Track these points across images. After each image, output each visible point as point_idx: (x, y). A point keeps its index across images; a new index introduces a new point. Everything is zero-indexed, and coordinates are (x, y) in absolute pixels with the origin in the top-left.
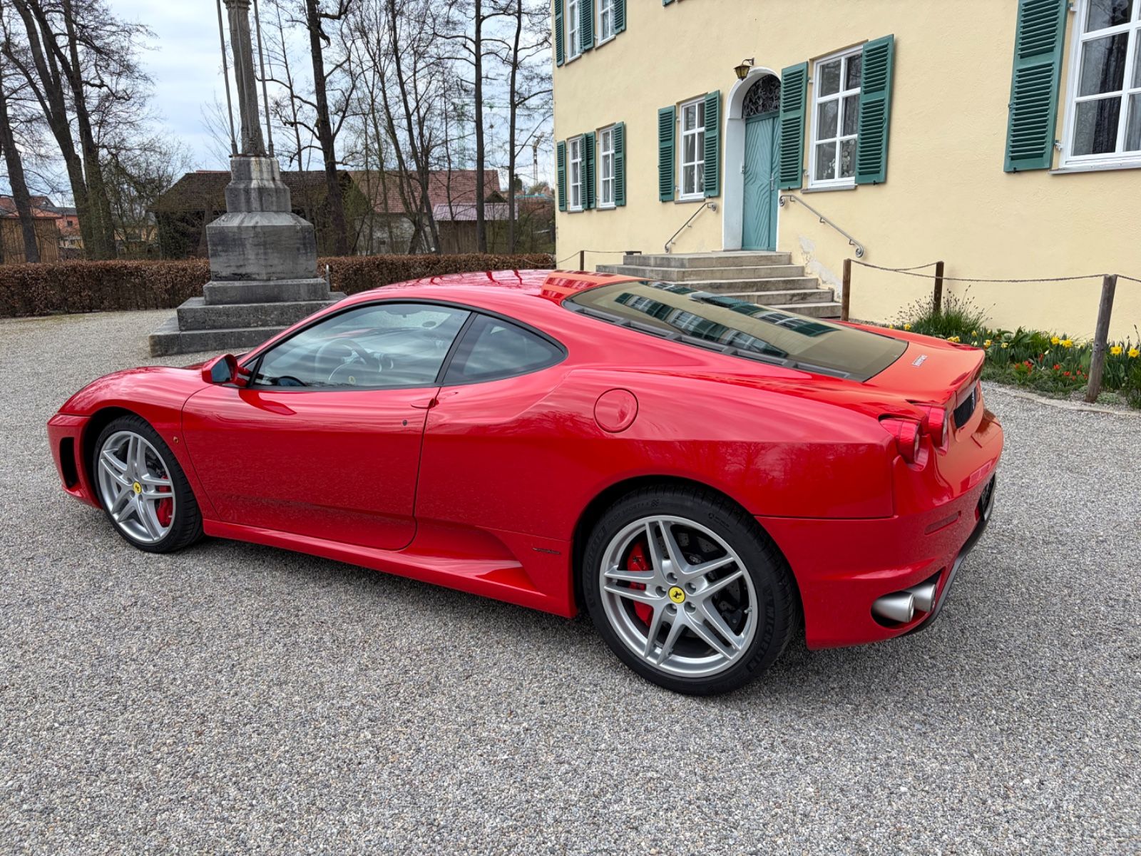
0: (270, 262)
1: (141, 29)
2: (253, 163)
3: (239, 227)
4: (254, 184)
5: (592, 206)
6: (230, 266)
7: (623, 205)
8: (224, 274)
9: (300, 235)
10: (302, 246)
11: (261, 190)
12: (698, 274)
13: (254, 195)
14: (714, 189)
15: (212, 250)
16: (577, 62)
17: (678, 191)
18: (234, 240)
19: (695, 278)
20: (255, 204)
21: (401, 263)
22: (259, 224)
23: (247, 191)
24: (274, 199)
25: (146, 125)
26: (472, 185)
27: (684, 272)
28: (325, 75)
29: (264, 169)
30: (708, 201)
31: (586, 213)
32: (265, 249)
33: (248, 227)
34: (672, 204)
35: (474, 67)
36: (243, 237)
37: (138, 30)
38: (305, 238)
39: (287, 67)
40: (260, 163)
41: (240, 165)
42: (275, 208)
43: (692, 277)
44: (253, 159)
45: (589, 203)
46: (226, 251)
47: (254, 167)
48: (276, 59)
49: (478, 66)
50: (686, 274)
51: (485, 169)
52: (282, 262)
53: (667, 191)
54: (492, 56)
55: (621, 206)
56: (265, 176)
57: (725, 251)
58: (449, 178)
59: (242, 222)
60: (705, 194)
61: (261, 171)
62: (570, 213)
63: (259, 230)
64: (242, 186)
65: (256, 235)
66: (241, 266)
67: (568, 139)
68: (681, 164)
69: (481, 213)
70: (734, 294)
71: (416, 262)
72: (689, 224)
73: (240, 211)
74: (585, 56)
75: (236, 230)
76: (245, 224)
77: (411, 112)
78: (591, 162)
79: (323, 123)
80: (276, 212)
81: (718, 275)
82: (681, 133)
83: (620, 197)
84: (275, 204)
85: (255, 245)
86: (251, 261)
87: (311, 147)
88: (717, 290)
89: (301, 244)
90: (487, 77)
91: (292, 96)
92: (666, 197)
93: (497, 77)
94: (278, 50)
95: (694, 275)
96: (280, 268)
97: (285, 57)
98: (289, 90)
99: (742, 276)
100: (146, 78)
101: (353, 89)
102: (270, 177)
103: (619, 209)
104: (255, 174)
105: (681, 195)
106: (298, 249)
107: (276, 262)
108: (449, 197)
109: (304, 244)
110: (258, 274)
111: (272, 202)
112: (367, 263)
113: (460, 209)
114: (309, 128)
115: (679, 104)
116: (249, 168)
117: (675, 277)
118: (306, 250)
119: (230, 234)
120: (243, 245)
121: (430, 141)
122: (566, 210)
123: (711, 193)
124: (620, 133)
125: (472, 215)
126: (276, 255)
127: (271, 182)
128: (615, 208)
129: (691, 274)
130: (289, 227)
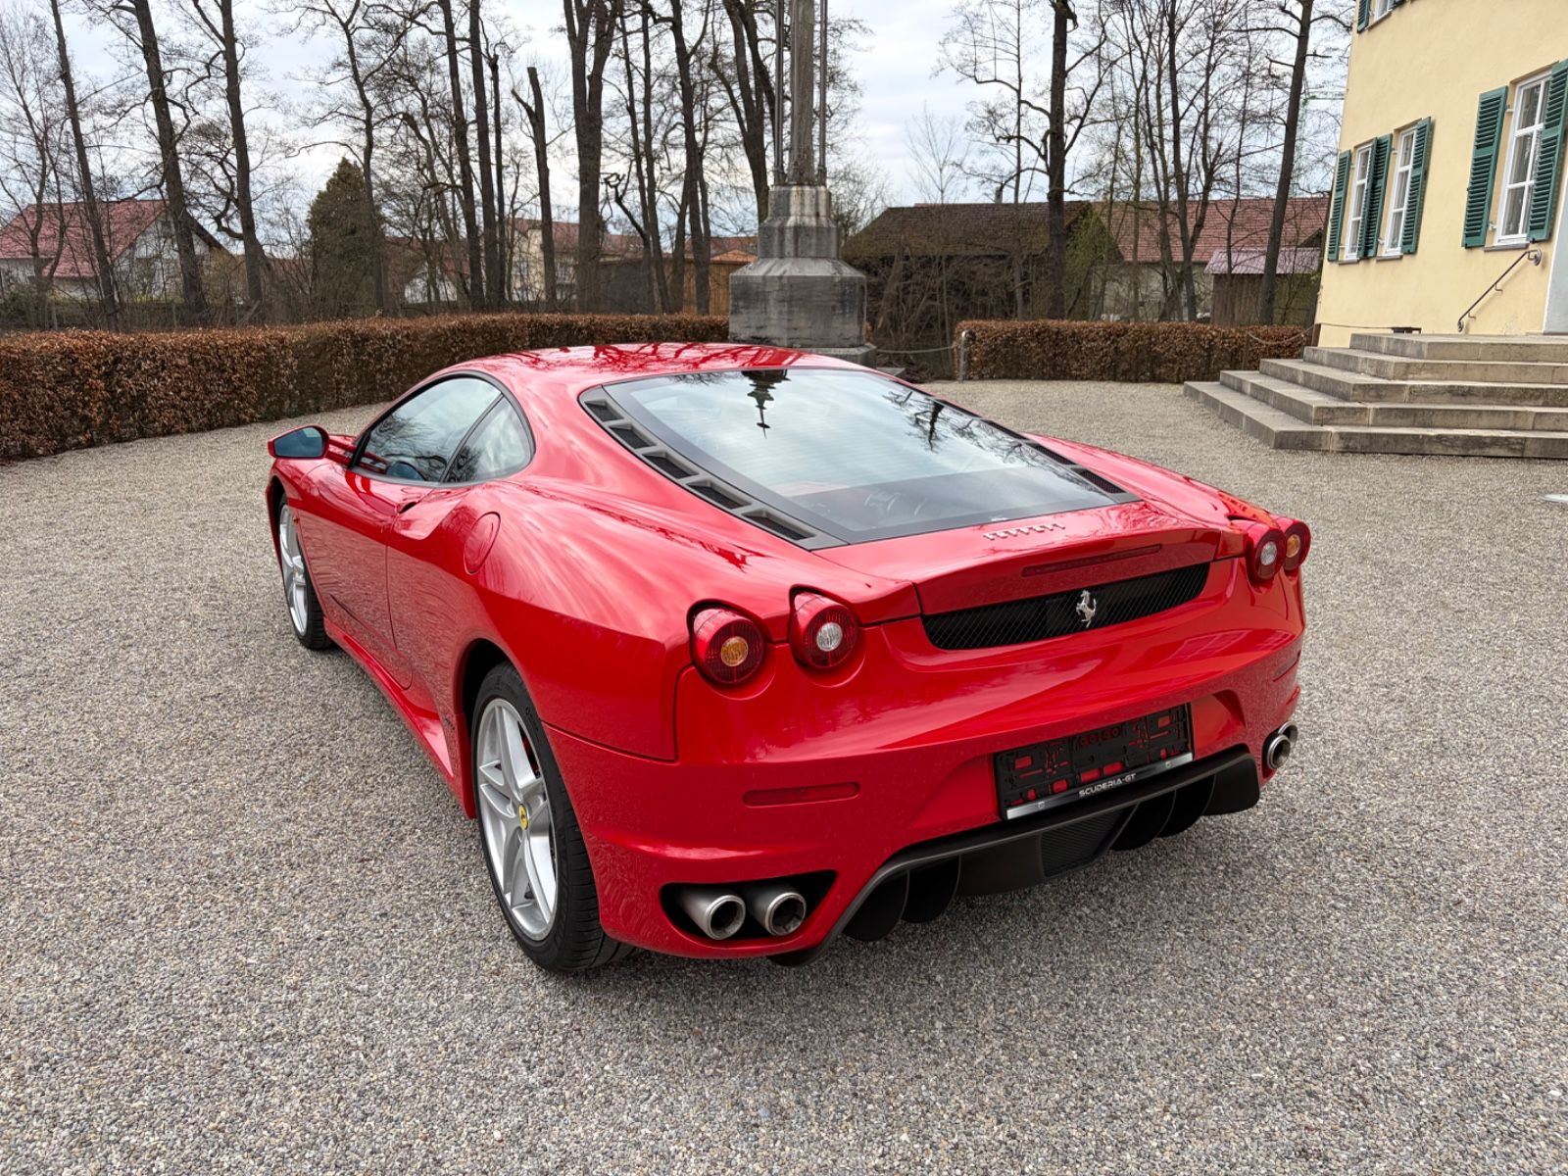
0: (794, 324)
1: (854, 25)
2: (794, 194)
3: (764, 278)
4: (791, 222)
5: (1371, 253)
6: (748, 327)
7: (1412, 253)
8: (742, 337)
9: (838, 288)
10: (838, 305)
11: (798, 229)
12: (1434, 369)
13: (789, 235)
14: (1542, 227)
15: (733, 305)
16: (1385, 23)
17: (1494, 230)
18: (757, 293)
19: (1429, 375)
20: (789, 247)
21: (1069, 332)
22: (787, 274)
23: (782, 230)
24: (814, 241)
25: (849, 146)
26: (1266, 220)
27: (1408, 365)
28: (1067, 69)
29: (807, 202)
30: (1532, 247)
31: (1362, 263)
32: (791, 306)
33: (773, 277)
34: (1480, 252)
35: (1296, 40)
36: (767, 289)
37: (851, 28)
38: (844, 293)
39: (1019, 62)
40: (802, 194)
41: (779, 196)
42: (813, 253)
43: (1424, 375)
44: (794, 189)
45: (1367, 248)
46: (747, 308)
47: (794, 200)
48: (1007, 52)
49: (1303, 38)
50: (1412, 369)
51: (1290, 195)
52: (810, 324)
53: (1475, 230)
54: (1330, 22)
55: (1409, 253)
56: (807, 210)
57: (1545, 334)
58: (1234, 211)
59: (770, 270)
60: (1528, 236)
61: (802, 204)
62: (1343, 264)
63: (785, 281)
64: (777, 224)
65: (782, 288)
66: (761, 327)
67: (1356, 147)
68: (1504, 183)
69: (1272, 262)
70: (1491, 408)
71: (1091, 331)
72: (1499, 286)
73: (772, 257)
74: (1395, 13)
75: (760, 281)
76: (771, 274)
77: (1181, 114)
78: (1380, 183)
79: (1056, 134)
80: (812, 258)
81: (1477, 373)
82: (1513, 130)
83: (1410, 242)
84: (813, 247)
85: (780, 301)
86: (773, 322)
87: (1034, 169)
88: (1463, 399)
89: (838, 301)
90: (1315, 55)
91: (1020, 102)
92: (1472, 241)
93: (1326, 54)
94: (1011, 39)
95: (1428, 371)
96: (805, 333)
97: (1018, 48)
98: (1015, 93)
99: (1527, 378)
100: (854, 88)
101: (1098, 86)
102: (813, 212)
103: (1406, 258)
104: (794, 209)
105: (1499, 237)
106: (834, 308)
107: (802, 324)
108: (1229, 239)
109: (842, 302)
110: (779, 339)
111: (810, 245)
112: (1023, 330)
113: (1243, 257)
114: (1032, 144)
115: (1514, 83)
116: (789, 200)
117: (1391, 371)
118: (844, 310)
119: (754, 286)
120: (766, 301)
121: (1218, 155)
122: (1337, 260)
123: (1538, 235)
124: (1424, 134)
125: (1258, 266)
126: (803, 314)
127: (813, 219)
128: (1401, 257)
129: (1423, 367)
130: (824, 279)
